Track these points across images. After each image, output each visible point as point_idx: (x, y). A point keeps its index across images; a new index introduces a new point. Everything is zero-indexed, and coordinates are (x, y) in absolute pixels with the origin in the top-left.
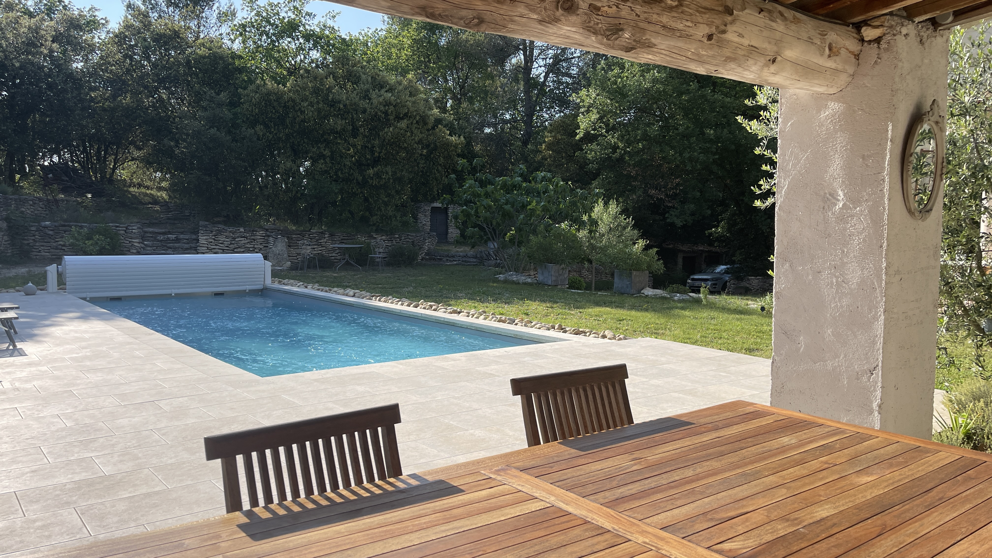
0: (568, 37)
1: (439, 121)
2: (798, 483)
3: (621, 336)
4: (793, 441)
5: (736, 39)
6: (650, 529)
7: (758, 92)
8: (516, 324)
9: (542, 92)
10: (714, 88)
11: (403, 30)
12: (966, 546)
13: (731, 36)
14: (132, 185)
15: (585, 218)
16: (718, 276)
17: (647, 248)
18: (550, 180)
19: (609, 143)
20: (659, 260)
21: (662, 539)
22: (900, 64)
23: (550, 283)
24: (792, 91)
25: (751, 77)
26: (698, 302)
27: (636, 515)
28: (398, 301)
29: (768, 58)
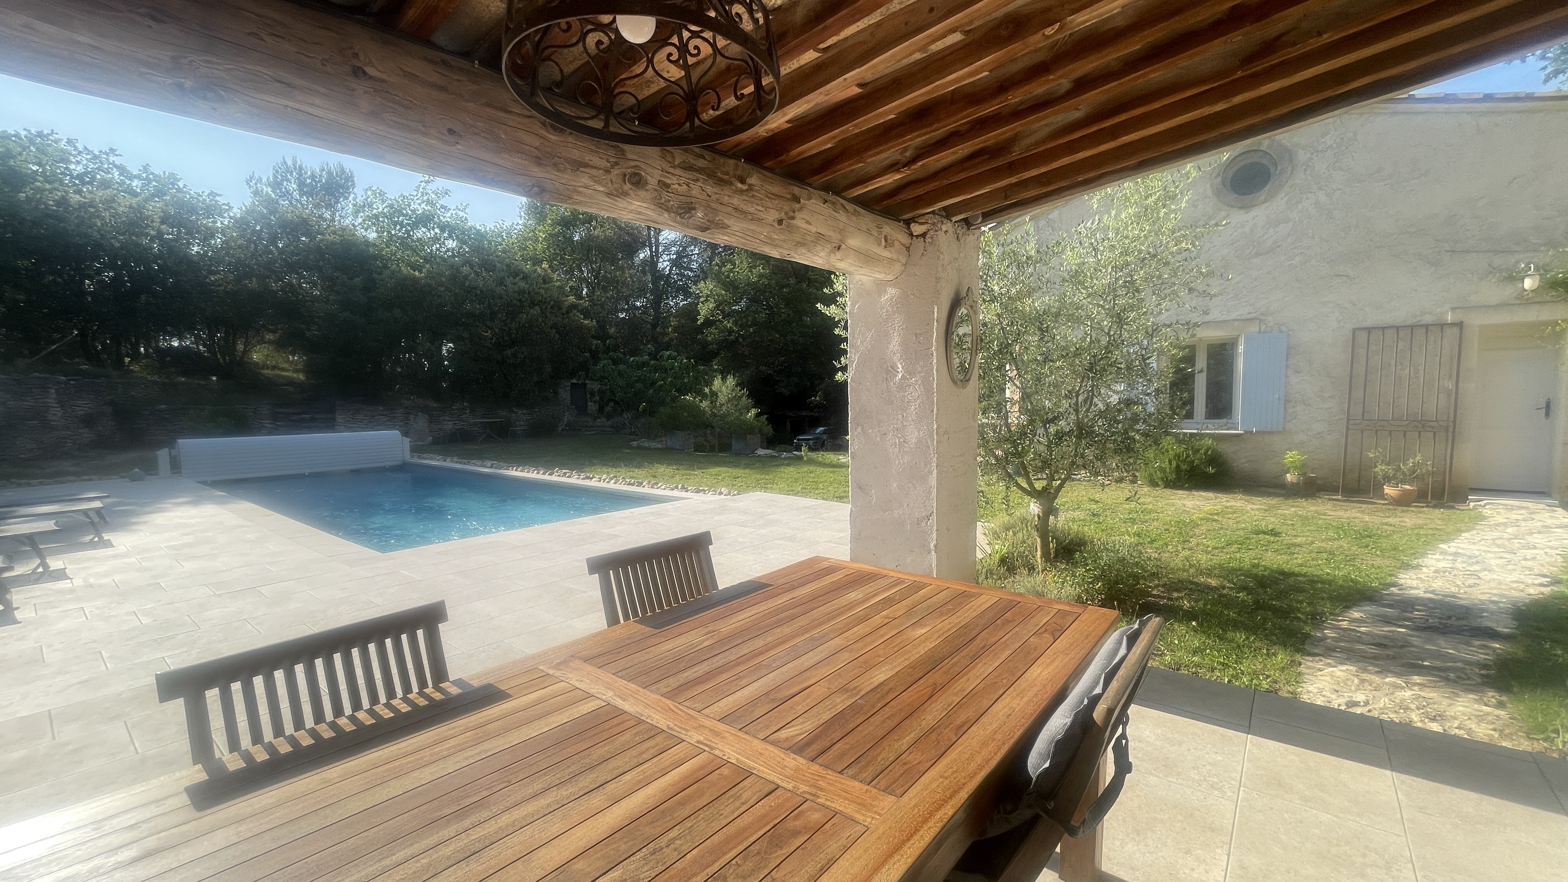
0: (640, 213)
1: (574, 306)
2: (860, 644)
3: (735, 492)
4: (859, 596)
5: (805, 226)
6: (708, 723)
7: (835, 281)
8: (644, 487)
9: (667, 282)
10: (809, 283)
11: (540, 226)
12: (1007, 700)
13: (799, 222)
14: (267, 367)
15: (707, 390)
16: (818, 435)
17: (758, 415)
18: (675, 358)
19: (725, 327)
20: (768, 424)
21: (717, 734)
22: (942, 257)
23: (678, 448)
24: (857, 277)
25: (821, 262)
26: (800, 458)
27: (696, 705)
28: (534, 470)
29: (834, 245)
